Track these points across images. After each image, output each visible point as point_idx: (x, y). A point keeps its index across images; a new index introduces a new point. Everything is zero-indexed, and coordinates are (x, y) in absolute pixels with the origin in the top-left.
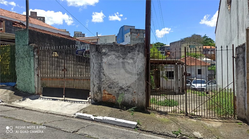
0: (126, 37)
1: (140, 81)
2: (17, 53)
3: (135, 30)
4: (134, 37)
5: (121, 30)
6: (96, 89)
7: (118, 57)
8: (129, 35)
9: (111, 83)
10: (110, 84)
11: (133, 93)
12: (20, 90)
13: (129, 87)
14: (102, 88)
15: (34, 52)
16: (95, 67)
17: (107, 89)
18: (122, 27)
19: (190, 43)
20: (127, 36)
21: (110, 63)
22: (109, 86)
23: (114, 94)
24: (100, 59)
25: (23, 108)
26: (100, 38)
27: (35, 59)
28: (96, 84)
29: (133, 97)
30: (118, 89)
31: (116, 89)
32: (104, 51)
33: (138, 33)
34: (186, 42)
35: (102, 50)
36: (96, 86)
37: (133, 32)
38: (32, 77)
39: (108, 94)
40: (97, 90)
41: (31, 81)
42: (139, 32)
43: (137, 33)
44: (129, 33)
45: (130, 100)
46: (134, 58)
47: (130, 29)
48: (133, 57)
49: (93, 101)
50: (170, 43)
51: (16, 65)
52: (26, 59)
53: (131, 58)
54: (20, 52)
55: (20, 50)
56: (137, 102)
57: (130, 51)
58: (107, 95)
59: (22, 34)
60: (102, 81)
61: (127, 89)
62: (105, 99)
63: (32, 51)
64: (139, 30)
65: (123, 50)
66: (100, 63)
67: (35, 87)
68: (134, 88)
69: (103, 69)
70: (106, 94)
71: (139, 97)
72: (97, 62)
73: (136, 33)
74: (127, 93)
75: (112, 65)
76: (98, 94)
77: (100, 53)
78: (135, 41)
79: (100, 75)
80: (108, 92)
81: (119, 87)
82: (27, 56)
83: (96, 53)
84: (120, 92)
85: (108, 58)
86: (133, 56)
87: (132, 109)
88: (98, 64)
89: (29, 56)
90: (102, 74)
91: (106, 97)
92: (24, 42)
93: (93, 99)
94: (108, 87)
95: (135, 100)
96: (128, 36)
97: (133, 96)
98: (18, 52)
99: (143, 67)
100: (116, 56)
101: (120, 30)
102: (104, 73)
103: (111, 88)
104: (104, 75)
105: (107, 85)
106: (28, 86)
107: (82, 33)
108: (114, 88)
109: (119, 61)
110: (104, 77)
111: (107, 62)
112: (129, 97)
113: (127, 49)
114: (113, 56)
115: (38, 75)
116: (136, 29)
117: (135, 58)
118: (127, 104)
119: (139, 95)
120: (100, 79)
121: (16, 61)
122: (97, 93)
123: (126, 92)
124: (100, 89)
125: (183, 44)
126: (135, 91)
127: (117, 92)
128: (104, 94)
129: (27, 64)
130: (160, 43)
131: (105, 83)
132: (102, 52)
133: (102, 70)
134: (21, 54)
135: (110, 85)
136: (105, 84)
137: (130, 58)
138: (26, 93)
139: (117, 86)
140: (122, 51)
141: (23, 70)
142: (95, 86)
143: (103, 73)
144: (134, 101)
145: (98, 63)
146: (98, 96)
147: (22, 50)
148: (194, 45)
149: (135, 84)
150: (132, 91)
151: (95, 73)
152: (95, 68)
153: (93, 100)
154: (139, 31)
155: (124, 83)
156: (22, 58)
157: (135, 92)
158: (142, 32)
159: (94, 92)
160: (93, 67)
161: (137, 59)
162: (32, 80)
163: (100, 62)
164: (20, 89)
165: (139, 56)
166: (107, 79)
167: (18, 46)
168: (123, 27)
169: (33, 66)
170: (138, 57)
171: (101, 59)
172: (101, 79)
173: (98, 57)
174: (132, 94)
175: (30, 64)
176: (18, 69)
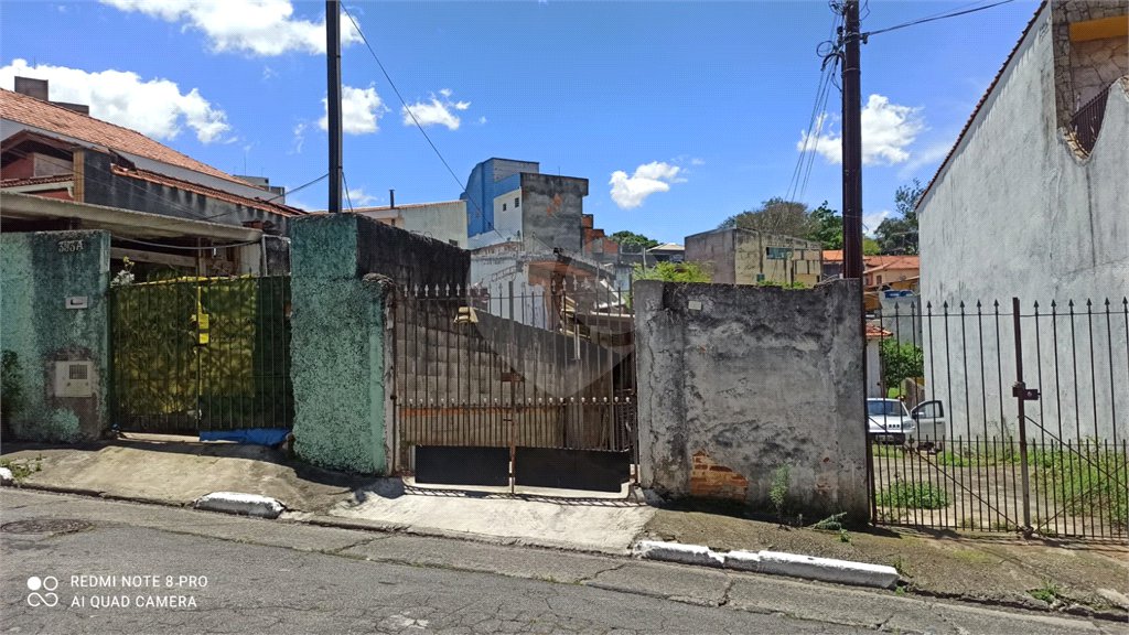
0: (502, 208)
1: (848, 417)
2: (298, 310)
3: (542, 179)
4: (540, 210)
5: (478, 176)
6: (663, 450)
7: (756, 328)
8: (517, 200)
9: (725, 425)
10: (721, 428)
11: (822, 463)
12: (312, 461)
13: (804, 441)
14: (689, 445)
15: (383, 308)
16: (656, 367)
17: (712, 447)
18: (482, 165)
19: (769, 237)
20: (505, 205)
21: (720, 351)
22: (720, 439)
23: (742, 467)
24: (679, 336)
25: (397, 530)
26: (404, 214)
27: (386, 334)
28: (662, 430)
29: (821, 479)
30: (757, 450)
31: (749, 450)
32: (694, 305)
33: (557, 195)
34: (754, 235)
35: (687, 303)
36: (662, 440)
37: (533, 189)
38: (371, 405)
39: (712, 468)
40: (667, 453)
41: (369, 424)
42: (558, 189)
43: (551, 196)
44: (518, 193)
45: (807, 487)
46: (822, 332)
47: (522, 174)
48: (816, 331)
49: (655, 497)
50: (686, 238)
51: (296, 358)
52: (345, 333)
53: (809, 334)
54: (315, 305)
55: (315, 298)
56: (835, 496)
57: (805, 308)
58: (710, 474)
59: (324, 234)
60: (688, 419)
61: (796, 450)
62: (704, 485)
63: (375, 301)
64: (559, 180)
65: (776, 302)
66: (678, 352)
67: (385, 446)
68: (824, 445)
69: (693, 376)
70: (705, 467)
71: (844, 476)
72: (667, 347)
73: (547, 190)
74: (795, 465)
75: (729, 358)
76: (674, 467)
77: (678, 316)
78: (543, 226)
79: (680, 395)
80: (714, 459)
81: (761, 439)
82: (353, 321)
83: (664, 315)
84: (766, 461)
85: (712, 333)
86: (817, 327)
87: (832, 520)
88: (671, 355)
89: (359, 323)
90: (687, 391)
91: (705, 479)
92: (335, 266)
93: (651, 488)
94: (714, 443)
95: (826, 488)
96: (511, 205)
97: (821, 472)
98: (307, 305)
99: (857, 366)
100: (747, 325)
101: (472, 177)
102: (696, 391)
103: (727, 444)
104: (698, 396)
105: (710, 435)
106: (353, 443)
107: (271, 184)
108: (739, 446)
109: (761, 344)
110: (698, 403)
111: (707, 346)
112: (802, 476)
113: (792, 302)
114: (735, 325)
115: (393, 398)
116: (546, 176)
117: (827, 334)
118: (795, 502)
119: (846, 467)
120: (680, 409)
121: (296, 342)
122: (666, 464)
123: (789, 459)
124: (679, 449)
125: (741, 241)
126: (827, 454)
127: (754, 460)
128: (697, 467)
129: (350, 356)
130: (632, 234)
131: (703, 425)
132: (686, 310)
133: (688, 378)
134: (322, 313)
135: (721, 432)
136: (702, 431)
137: (806, 334)
138: (343, 471)
139: (751, 438)
140: (773, 306)
141: (326, 378)
142: (659, 437)
143: (693, 387)
144: (824, 492)
145: (671, 351)
146: (671, 476)
147: (325, 295)
148: (787, 246)
149: (827, 429)
150: (814, 455)
151: (660, 387)
152: (657, 372)
153: (650, 491)
154: (561, 184)
155: (782, 424)
156: (325, 328)
157: (827, 459)
158: (571, 187)
159: (654, 461)
160: (649, 365)
161: (835, 339)
162: (372, 419)
163: (679, 346)
164: (313, 454)
165: (841, 328)
166: (710, 413)
167: (306, 279)
168: (487, 166)
169: (380, 361)
170: (838, 332)
171: (684, 334)
172: (687, 410)
173: (671, 327)
174: (816, 466)
175: (366, 356)
176: (306, 374)
